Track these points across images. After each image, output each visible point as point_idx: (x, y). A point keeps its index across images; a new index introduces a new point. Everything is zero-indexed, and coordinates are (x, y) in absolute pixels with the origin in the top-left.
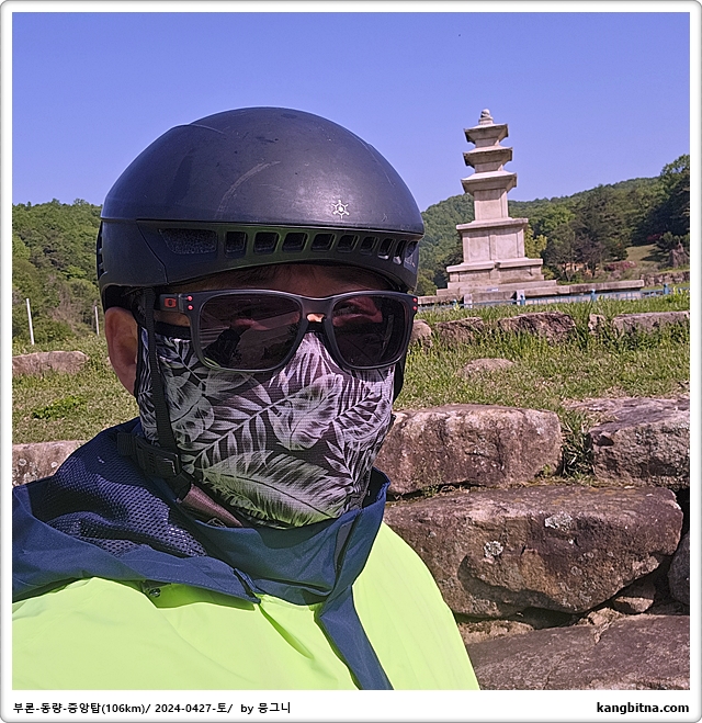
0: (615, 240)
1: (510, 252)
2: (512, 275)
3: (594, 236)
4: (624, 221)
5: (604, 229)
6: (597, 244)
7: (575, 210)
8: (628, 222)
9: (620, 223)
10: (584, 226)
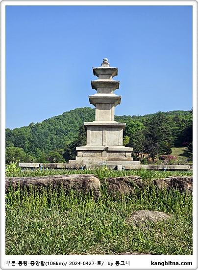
0: (166, 143)
1: (114, 142)
2: (115, 155)
3: (155, 139)
4: (171, 133)
5: (160, 136)
6: (156, 144)
7: (145, 124)
8: (173, 134)
9: (169, 134)
10: (150, 133)
